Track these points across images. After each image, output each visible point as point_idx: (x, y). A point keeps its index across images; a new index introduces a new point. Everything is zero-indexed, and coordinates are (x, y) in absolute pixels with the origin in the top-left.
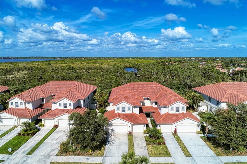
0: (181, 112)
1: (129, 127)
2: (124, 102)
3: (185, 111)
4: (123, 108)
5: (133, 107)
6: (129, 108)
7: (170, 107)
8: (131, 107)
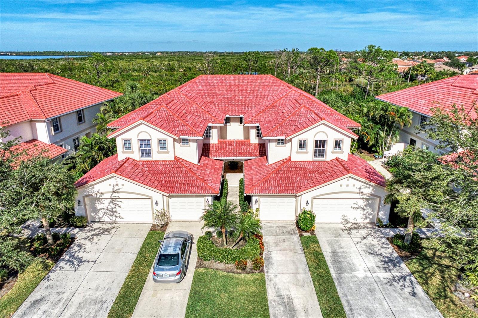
0: (330, 155)
1: (157, 203)
2: (142, 124)
3: (345, 154)
4: (145, 144)
5: (175, 140)
6: (162, 144)
7: (295, 142)
8: (170, 141)
